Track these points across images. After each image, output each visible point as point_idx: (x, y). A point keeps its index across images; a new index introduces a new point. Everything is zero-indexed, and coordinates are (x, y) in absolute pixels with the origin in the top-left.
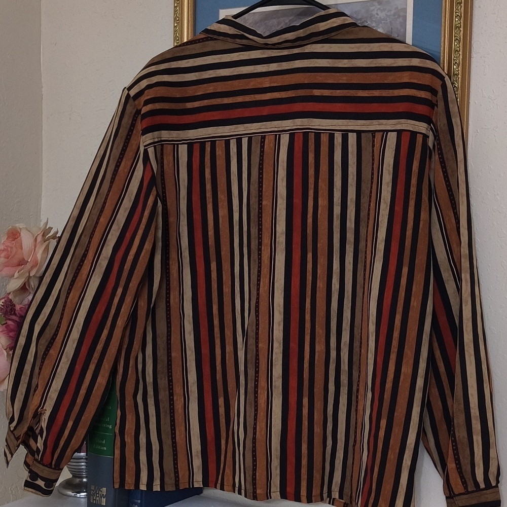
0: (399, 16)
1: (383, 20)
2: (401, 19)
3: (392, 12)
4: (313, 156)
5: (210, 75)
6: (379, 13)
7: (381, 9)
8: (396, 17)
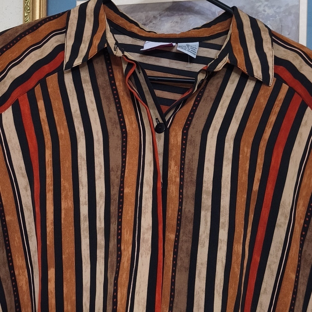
0: (290, 14)
2: (292, 16)
3: (282, 10)
6: (266, 9)
7: (268, 5)
8: (287, 14)
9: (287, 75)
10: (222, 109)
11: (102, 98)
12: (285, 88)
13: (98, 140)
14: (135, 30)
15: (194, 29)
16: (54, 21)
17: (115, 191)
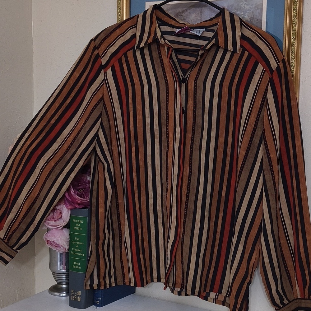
0: (258, 9)
1: (248, 10)
2: (259, 10)
3: (254, 6)
7: (247, 4)
8: (256, 9)
9: (248, 46)
10: (214, 68)
11: (155, 64)
12: (246, 54)
13: (154, 86)
14: (173, 23)
15: (204, 21)
16: (130, 21)
17: (164, 112)
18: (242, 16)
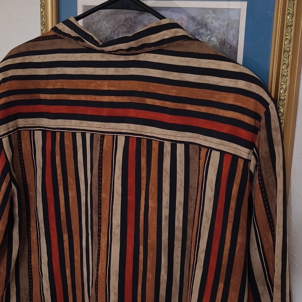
1: (217, 29)
4: (145, 160)
5: (58, 72)
6: (214, 21)
7: (216, 18)
18: (209, 37)
